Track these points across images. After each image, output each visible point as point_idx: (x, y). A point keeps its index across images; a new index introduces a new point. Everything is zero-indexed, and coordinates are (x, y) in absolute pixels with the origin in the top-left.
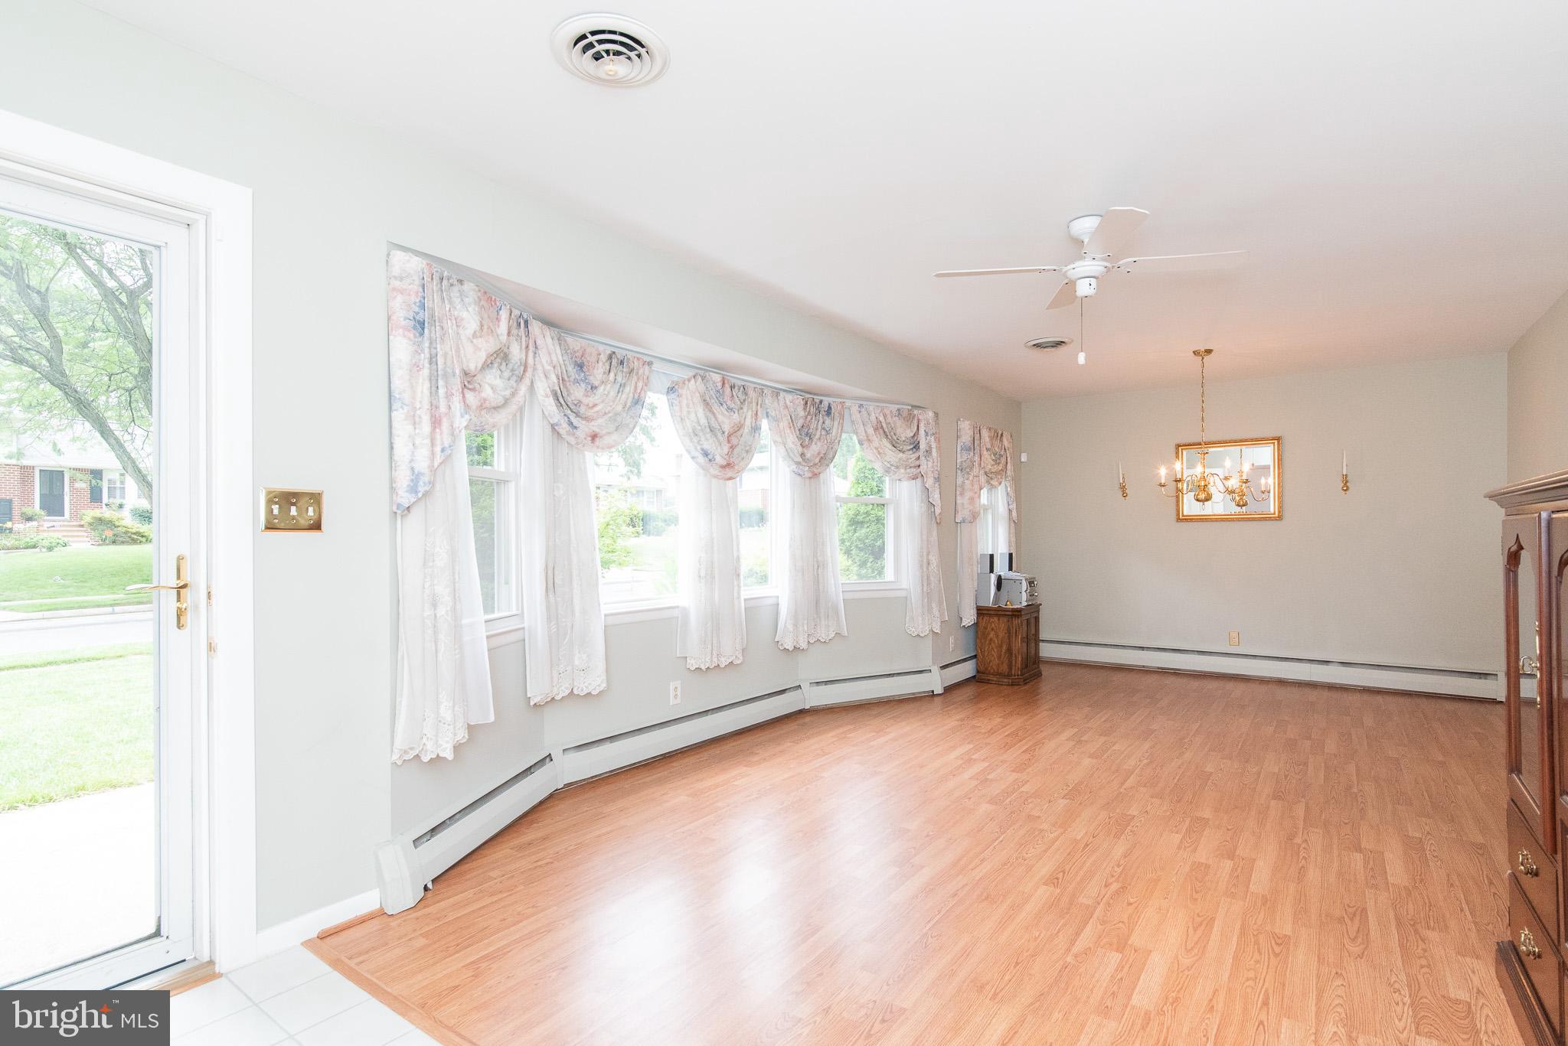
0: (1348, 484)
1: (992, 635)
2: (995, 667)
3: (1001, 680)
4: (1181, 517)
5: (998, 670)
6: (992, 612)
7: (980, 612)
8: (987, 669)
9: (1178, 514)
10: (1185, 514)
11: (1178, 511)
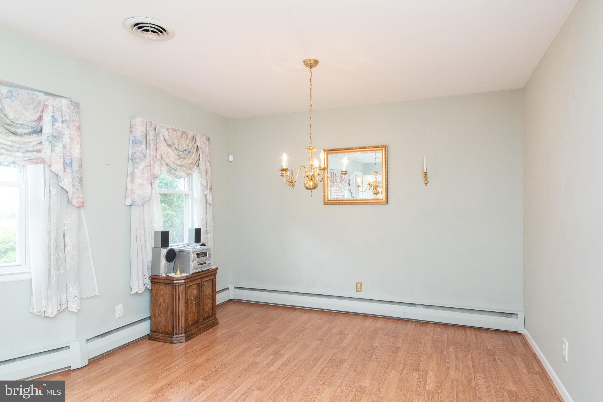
0: (428, 179)
1: (161, 300)
2: (163, 327)
3: (166, 338)
4: (326, 201)
5: (165, 329)
6: (161, 281)
7: (153, 280)
8: (157, 329)
9: (324, 199)
10: (329, 198)
11: (324, 197)
